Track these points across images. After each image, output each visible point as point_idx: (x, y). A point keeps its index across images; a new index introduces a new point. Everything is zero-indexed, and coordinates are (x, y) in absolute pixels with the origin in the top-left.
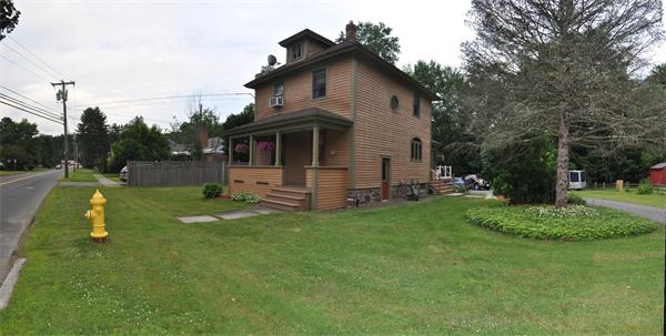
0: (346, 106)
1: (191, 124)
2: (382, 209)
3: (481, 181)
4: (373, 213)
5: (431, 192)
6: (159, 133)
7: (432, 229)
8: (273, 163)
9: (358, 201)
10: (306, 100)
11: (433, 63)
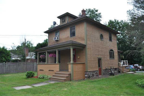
0: (83, 39)
1: (21, 46)
2: (99, 79)
3: (141, 67)
4: (95, 81)
5: (119, 72)
6: (6, 50)
7: (121, 88)
8: (55, 62)
9: (89, 76)
10: (68, 37)
11: (115, 20)
